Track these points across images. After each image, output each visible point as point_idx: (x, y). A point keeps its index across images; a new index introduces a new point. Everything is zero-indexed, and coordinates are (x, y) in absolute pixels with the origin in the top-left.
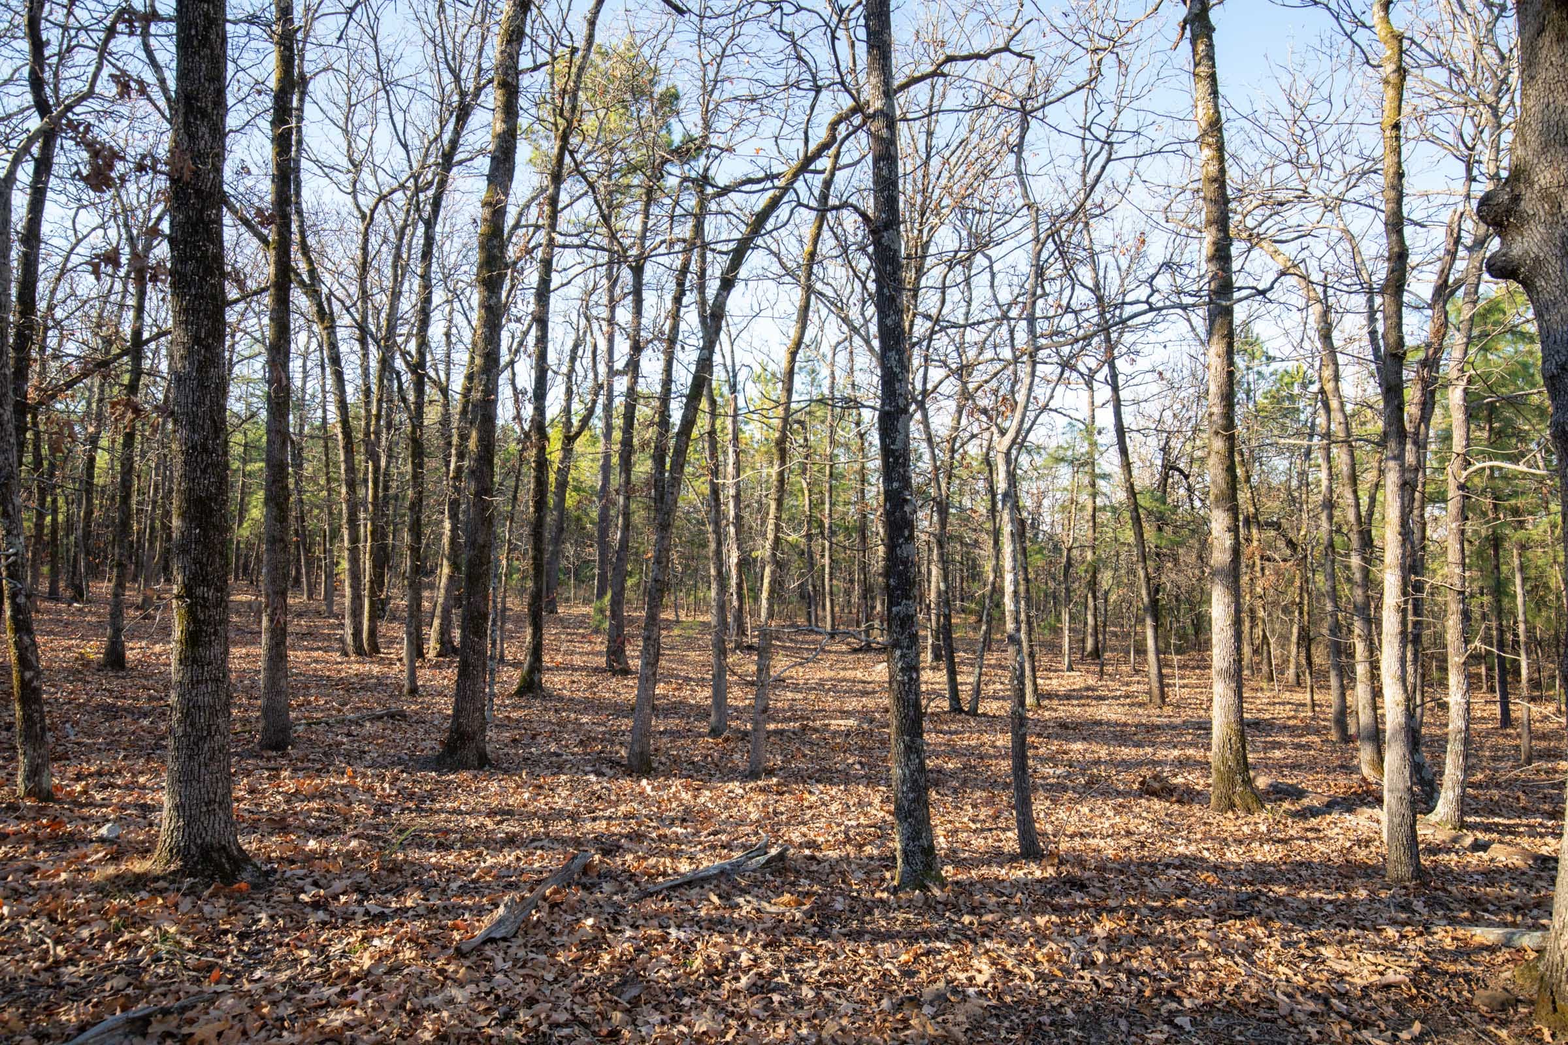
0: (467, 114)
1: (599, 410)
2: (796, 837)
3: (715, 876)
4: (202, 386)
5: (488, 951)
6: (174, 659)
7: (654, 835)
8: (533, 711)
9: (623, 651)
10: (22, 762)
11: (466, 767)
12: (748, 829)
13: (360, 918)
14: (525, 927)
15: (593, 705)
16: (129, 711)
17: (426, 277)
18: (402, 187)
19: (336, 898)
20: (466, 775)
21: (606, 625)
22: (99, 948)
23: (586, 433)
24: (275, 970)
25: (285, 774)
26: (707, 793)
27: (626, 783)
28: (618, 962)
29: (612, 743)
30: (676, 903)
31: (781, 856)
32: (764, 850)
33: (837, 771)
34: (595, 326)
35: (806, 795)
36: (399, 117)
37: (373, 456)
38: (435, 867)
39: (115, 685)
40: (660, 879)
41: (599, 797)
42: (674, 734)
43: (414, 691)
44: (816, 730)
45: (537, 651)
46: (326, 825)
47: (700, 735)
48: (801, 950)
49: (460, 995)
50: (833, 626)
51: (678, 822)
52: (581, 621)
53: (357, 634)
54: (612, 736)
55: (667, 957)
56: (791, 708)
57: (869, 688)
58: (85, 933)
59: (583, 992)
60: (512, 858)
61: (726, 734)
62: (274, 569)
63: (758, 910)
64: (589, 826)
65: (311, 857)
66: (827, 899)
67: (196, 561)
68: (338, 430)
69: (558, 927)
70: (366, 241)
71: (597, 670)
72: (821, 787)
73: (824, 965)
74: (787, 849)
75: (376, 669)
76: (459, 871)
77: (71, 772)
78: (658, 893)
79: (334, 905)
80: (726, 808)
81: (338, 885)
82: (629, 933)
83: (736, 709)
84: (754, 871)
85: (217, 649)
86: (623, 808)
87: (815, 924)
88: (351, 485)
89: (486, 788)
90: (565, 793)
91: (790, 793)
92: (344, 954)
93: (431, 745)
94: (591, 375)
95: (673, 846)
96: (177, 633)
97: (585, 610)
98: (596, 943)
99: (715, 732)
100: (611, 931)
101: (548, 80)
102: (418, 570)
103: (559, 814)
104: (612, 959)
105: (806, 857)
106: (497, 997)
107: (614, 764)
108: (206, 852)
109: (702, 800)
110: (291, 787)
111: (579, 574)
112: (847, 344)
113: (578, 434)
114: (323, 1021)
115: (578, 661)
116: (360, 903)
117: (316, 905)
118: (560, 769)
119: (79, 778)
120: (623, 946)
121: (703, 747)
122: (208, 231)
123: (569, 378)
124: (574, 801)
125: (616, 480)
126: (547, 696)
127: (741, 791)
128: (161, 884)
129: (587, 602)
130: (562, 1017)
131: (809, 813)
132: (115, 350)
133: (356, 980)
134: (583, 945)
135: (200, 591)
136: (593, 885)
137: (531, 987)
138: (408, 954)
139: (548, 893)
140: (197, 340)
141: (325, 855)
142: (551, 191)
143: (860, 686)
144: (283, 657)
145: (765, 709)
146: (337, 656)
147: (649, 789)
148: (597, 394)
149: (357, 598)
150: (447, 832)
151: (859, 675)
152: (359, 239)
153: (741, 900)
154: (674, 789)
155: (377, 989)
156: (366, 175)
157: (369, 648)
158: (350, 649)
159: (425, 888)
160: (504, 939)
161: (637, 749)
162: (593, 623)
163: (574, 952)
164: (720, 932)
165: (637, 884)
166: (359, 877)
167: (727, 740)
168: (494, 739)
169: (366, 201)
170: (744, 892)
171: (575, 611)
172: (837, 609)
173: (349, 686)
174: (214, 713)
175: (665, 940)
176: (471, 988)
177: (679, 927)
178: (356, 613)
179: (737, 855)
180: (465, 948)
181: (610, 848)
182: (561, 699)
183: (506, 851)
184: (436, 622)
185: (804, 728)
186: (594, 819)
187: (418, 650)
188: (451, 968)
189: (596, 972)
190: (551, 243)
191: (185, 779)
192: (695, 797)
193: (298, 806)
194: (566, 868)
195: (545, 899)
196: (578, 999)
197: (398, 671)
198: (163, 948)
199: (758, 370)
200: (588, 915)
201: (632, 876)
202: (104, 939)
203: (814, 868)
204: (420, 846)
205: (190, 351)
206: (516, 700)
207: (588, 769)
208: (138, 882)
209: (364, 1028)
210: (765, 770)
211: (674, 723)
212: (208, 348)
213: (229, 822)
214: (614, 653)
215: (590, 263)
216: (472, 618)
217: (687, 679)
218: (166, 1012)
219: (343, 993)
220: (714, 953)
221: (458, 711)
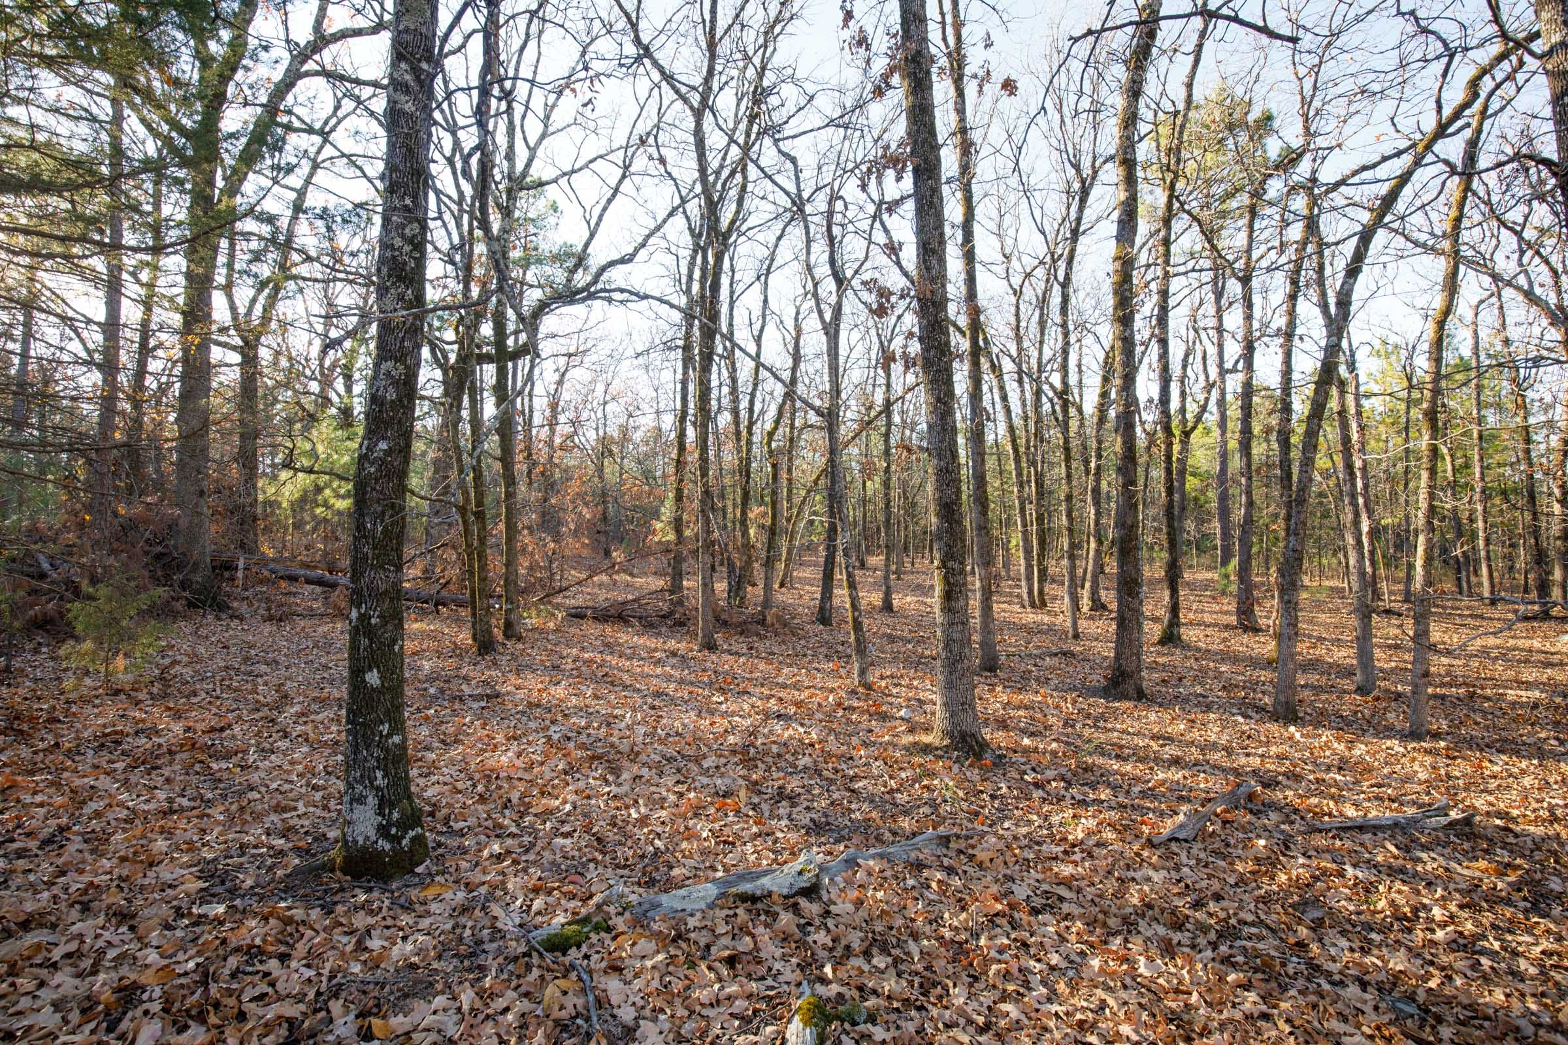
0: (1088, 194)
1: (1212, 406)
2: (1480, 803)
3: (1389, 827)
4: (944, 430)
5: (1174, 847)
6: (937, 610)
7: (1311, 777)
8: (1176, 656)
9: (1253, 611)
10: (856, 666)
11: (1126, 697)
12: (1418, 788)
13: (1069, 801)
14: (1202, 835)
15: (1227, 656)
16: (901, 638)
17: (1064, 325)
18: (1042, 263)
19: (1049, 782)
20: (1129, 704)
21: (1233, 588)
22: (912, 786)
23: (1200, 427)
24: (1017, 825)
25: (999, 689)
26: (1363, 747)
27: (1274, 728)
28: (1295, 883)
29: (1254, 691)
30: (1348, 844)
31: (1467, 821)
32: (1443, 811)
33: (1524, 744)
34: (1203, 335)
35: (1486, 764)
36: (1037, 213)
37: (1033, 463)
38: (1117, 772)
39: (889, 621)
40: (1326, 818)
41: (1249, 737)
42: (1317, 689)
43: (1076, 636)
44: (1488, 699)
45: (1174, 609)
46: (1032, 729)
47: (1345, 692)
48: (1510, 921)
49: (1157, 877)
50: (1492, 592)
51: (1335, 770)
52: (1207, 585)
53: (1030, 592)
54: (1253, 685)
55: (1347, 891)
56: (1448, 674)
57: (1555, 659)
58: (903, 775)
59: (1265, 900)
60: (1180, 775)
61: (1375, 693)
62: (981, 548)
63: (1447, 870)
64: (1243, 760)
65: (1026, 751)
66: (1538, 876)
67: (947, 545)
68: (1009, 448)
69: (1232, 842)
70: (1018, 307)
71: (1227, 627)
72: (1504, 757)
73: (1545, 944)
74: (1473, 816)
75: (1046, 619)
76: (1137, 779)
77: (877, 674)
78: (1328, 831)
79: (1048, 787)
80: (1386, 763)
81: (1050, 774)
82: (1301, 860)
83: (1382, 670)
84: (1434, 829)
85: (962, 603)
86: (1274, 750)
87: (1525, 899)
88: (1021, 485)
89: (1146, 717)
90: (1216, 729)
91: (1464, 758)
92: (1061, 824)
93: (1097, 678)
94: (1202, 378)
95: (1333, 790)
96: (938, 591)
97: (1209, 575)
98: (1269, 864)
99: (1362, 690)
100: (1284, 855)
101: (1154, 144)
102: (1074, 546)
103: (1214, 746)
104: (1290, 879)
105: (1497, 826)
106: (1187, 886)
107: (1260, 709)
108: (963, 736)
109: (1357, 752)
110: (1005, 698)
111: (1202, 545)
112: (1494, 300)
113: (1194, 428)
114: (1056, 869)
115: (1208, 618)
116: (1066, 789)
117: (1037, 785)
118: (1208, 708)
119: (882, 678)
120: (1298, 868)
121: (1349, 704)
122: (940, 327)
123: (1182, 382)
124: (1225, 737)
125: (1236, 463)
126: (1186, 647)
127: (1402, 750)
128: (939, 752)
129: (1209, 568)
130: (1250, 918)
131: (1493, 784)
132: (873, 414)
133: (1074, 846)
134: (1257, 860)
135: (950, 564)
136: (1259, 812)
137: (1216, 886)
138: (1109, 835)
139: (1219, 810)
140: (939, 400)
141: (1036, 750)
142: (1162, 234)
143: (1541, 657)
144: (990, 608)
145: (1426, 674)
146: (1017, 608)
147: (1298, 736)
148: (1209, 392)
149: (1029, 567)
150: (1121, 747)
151: (1537, 644)
152: (1013, 310)
153: (1424, 856)
154: (1324, 738)
155: (1090, 855)
156: (1015, 263)
157: (1038, 603)
158: (1027, 603)
159: (1115, 788)
160: (1186, 841)
161: (1282, 698)
162: (1219, 587)
163: (1250, 866)
164: (1404, 881)
165: (1302, 818)
166: (1063, 770)
167: (1377, 699)
168: (1149, 679)
169: (1016, 281)
170: (1425, 848)
171: (1199, 576)
172: (1495, 574)
173: (1031, 631)
174: (962, 646)
175: (1341, 874)
176: (1164, 873)
177: (1355, 866)
178: (1029, 578)
179: (1410, 811)
180: (1155, 841)
181: (1270, 783)
182: (1198, 649)
183: (1173, 769)
184: (1088, 585)
185: (1472, 696)
186: (1248, 755)
187: (1076, 607)
188: (1145, 854)
189: (1275, 887)
190: (1166, 275)
191: (949, 686)
192: (1350, 749)
193: (1012, 713)
194: (1232, 793)
195: (1217, 815)
196: (1261, 905)
197: (1064, 621)
198: (948, 794)
199: (1377, 344)
200: (1259, 837)
201: (1296, 811)
202: (915, 781)
203: (1511, 840)
204: (1103, 754)
205: (935, 408)
206: (1159, 648)
207: (1235, 711)
208: (926, 749)
209: (1086, 882)
210: (1428, 732)
211: (1313, 678)
212: (945, 403)
213: (976, 718)
214: (1244, 613)
215: (1196, 284)
216: (1126, 583)
217: (1321, 639)
218: (958, 837)
219: (1066, 852)
220: (1401, 901)
221: (1118, 657)
